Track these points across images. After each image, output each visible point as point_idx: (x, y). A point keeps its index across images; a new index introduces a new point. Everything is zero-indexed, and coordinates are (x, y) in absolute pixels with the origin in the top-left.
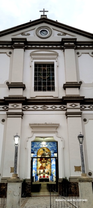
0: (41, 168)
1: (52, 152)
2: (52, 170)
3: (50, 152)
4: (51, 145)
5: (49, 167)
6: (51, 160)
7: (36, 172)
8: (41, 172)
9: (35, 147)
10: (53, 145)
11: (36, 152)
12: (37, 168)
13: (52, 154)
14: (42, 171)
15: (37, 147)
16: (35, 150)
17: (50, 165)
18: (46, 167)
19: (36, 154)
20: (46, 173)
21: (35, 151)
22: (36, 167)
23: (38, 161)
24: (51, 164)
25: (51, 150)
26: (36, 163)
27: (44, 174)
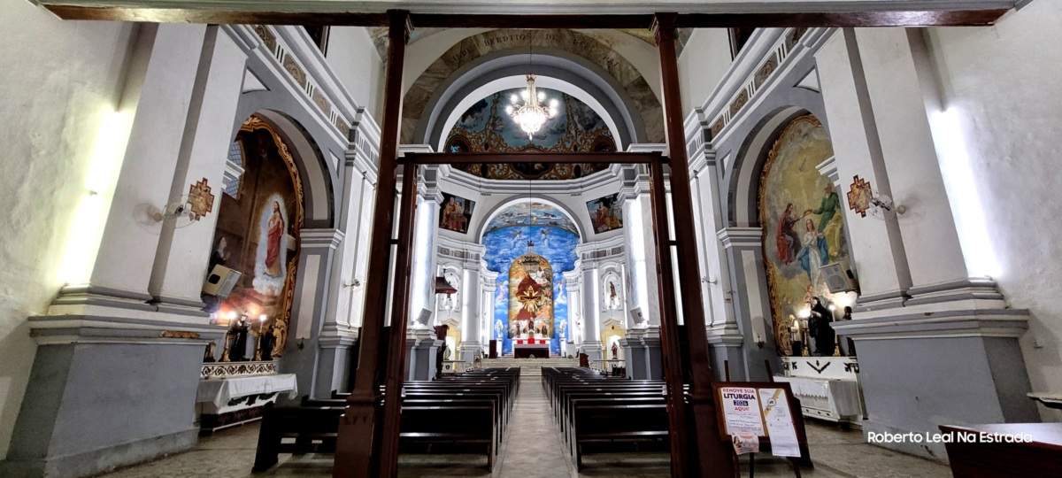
0: (523, 314)
1: (555, 267)
2: (556, 320)
3: (551, 269)
4: (554, 248)
5: (547, 312)
6: (553, 294)
7: (506, 326)
8: (521, 329)
9: (501, 253)
10: (560, 248)
11: (505, 268)
12: (509, 316)
13: (556, 276)
14: (524, 324)
15: (509, 252)
16: (502, 262)
17: (548, 307)
18: (536, 313)
19: (507, 275)
20: (538, 331)
21: (501, 265)
22: (506, 312)
23: (512, 294)
24: (552, 305)
25: (552, 263)
26: (506, 300)
27: (531, 334)
